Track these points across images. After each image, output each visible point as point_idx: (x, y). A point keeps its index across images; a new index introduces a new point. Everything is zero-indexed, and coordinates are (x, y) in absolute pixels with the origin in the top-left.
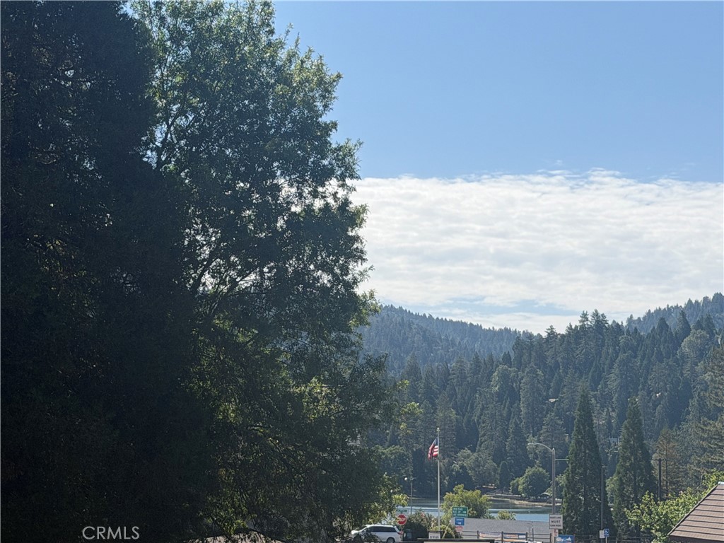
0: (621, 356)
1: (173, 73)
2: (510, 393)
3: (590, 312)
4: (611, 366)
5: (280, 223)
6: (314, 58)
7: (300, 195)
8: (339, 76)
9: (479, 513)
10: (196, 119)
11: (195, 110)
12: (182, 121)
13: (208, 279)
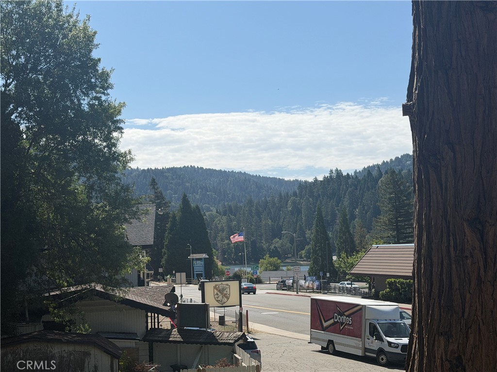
0: (350, 189)
2: (297, 211)
3: (334, 169)
4: (345, 194)
9: (277, 268)
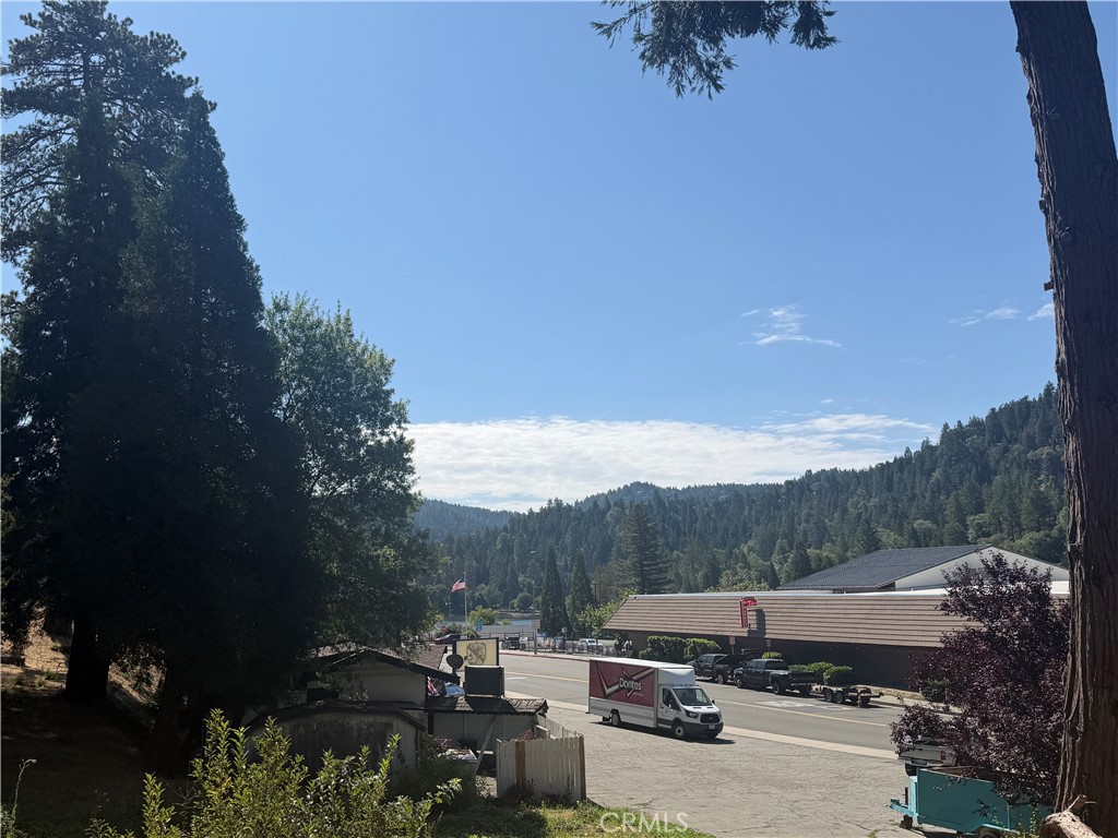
0: (572, 524)
1: (292, 362)
2: (507, 549)
3: (553, 499)
4: (566, 530)
5: (362, 451)
6: (377, 349)
7: (373, 435)
8: (394, 361)
9: (491, 622)
10: (308, 391)
11: (307, 385)
12: (299, 392)
13: (317, 487)
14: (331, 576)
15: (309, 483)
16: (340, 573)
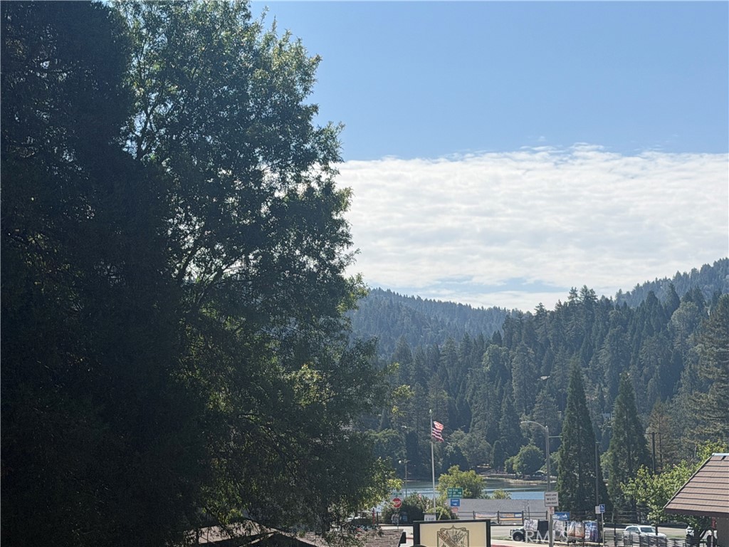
0: (612, 331)
1: (150, 61)
5: (264, 209)
6: (293, 41)
7: (283, 180)
8: (318, 59)
10: (175, 108)
11: (173, 97)
12: (161, 110)
13: (193, 268)
14: (217, 415)
15: (180, 259)
16: (232, 409)
